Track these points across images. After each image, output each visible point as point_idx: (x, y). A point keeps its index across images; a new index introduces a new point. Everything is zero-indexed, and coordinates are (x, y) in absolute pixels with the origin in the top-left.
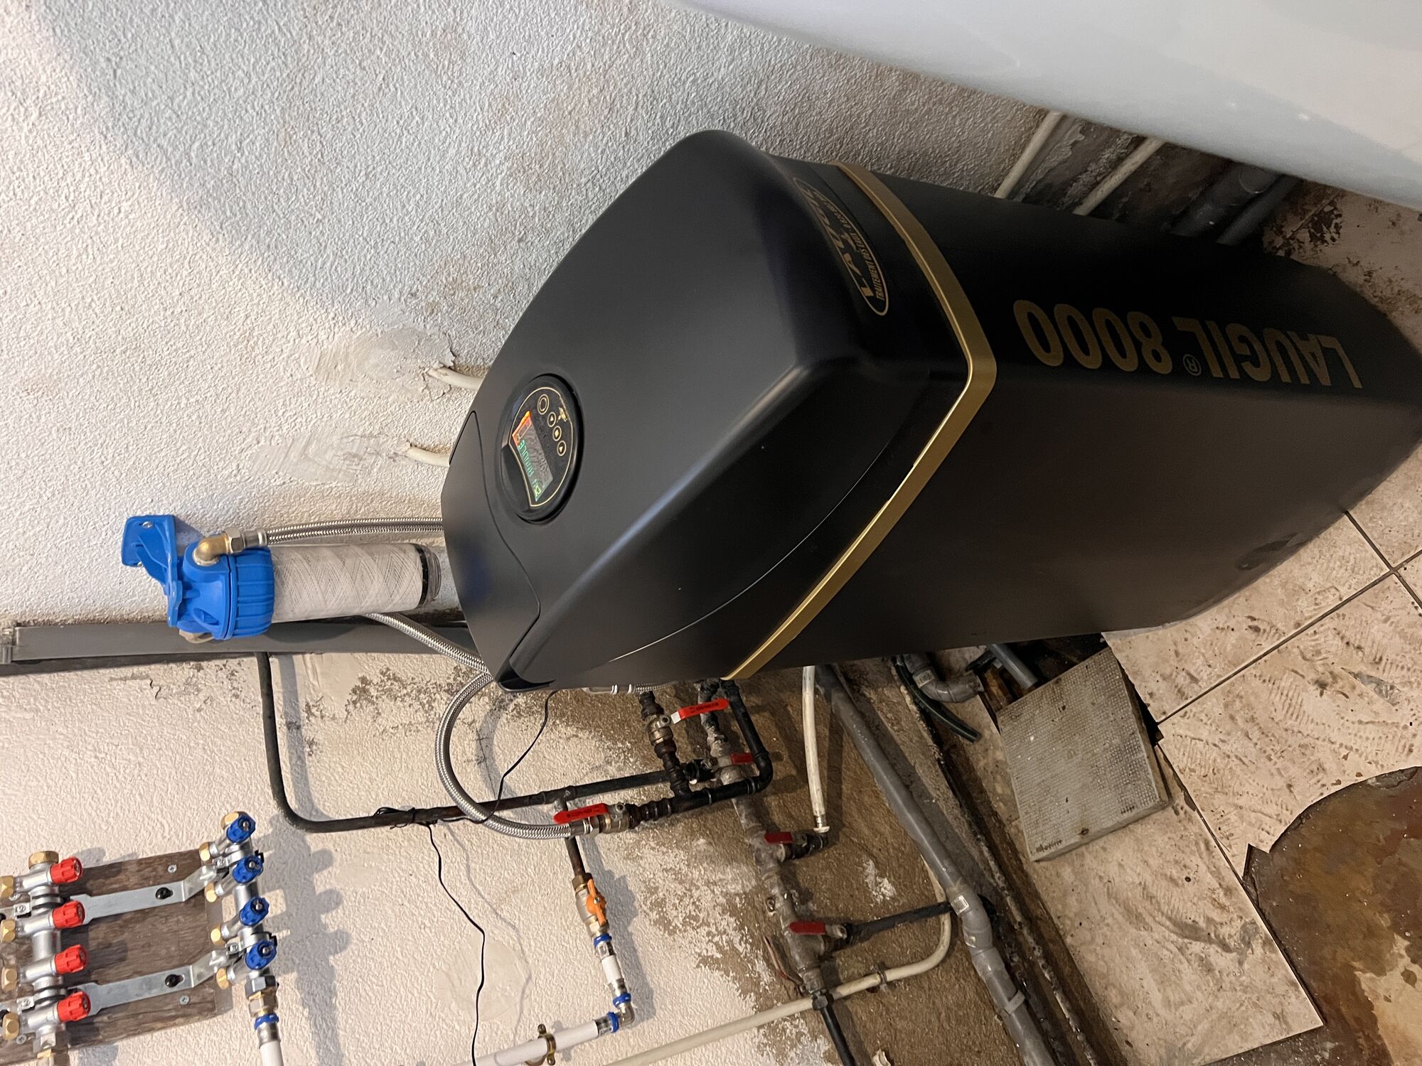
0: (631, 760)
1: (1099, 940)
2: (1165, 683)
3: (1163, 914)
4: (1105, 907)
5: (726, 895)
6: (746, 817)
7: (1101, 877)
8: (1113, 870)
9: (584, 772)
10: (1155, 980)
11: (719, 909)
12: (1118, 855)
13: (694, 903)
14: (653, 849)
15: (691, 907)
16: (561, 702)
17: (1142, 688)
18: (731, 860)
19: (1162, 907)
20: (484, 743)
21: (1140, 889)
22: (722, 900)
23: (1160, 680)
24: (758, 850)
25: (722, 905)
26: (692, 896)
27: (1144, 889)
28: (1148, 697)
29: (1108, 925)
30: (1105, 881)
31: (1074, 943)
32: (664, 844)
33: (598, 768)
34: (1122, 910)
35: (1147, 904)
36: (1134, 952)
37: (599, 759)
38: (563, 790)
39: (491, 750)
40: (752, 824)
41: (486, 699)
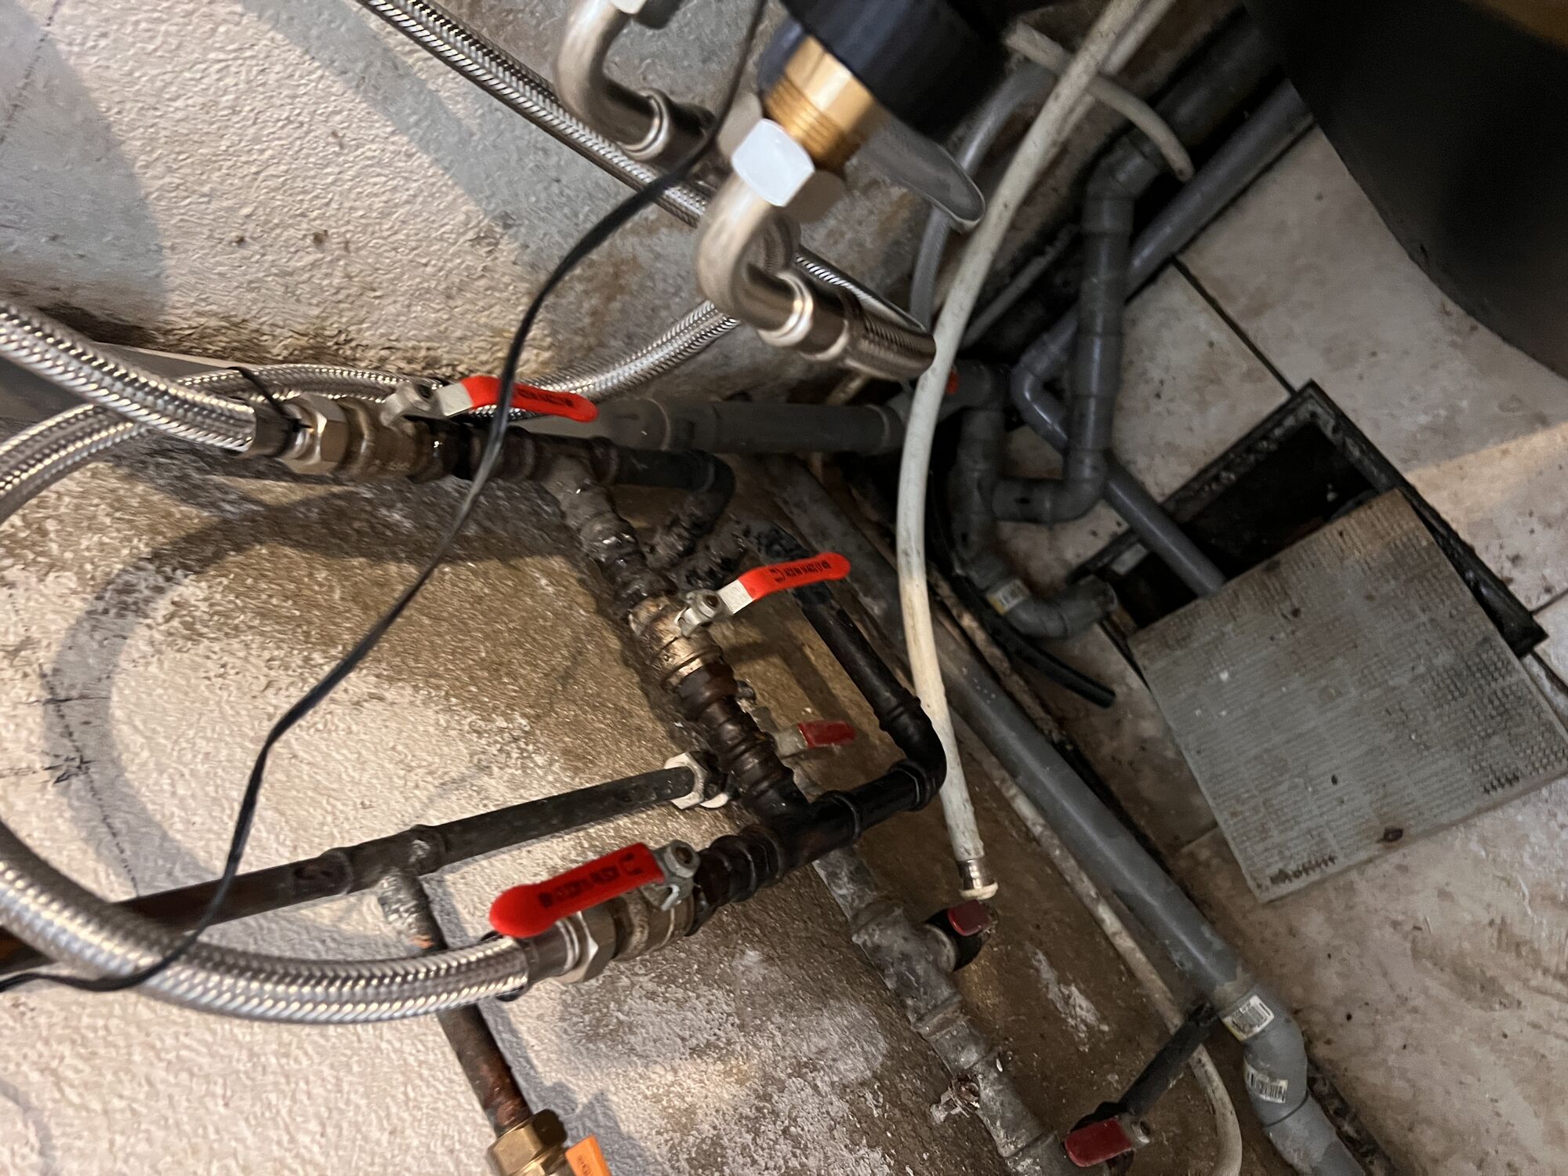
0: (539, 760)
1: (1395, 1041)
2: (1551, 533)
3: (1546, 971)
4: (1406, 976)
5: (842, 1089)
6: (851, 880)
7: (1395, 924)
8: (1424, 907)
9: (422, 794)
10: (1527, 1098)
11: (840, 1132)
12: (1437, 876)
13: (785, 1131)
14: (652, 996)
15: (784, 1147)
16: (318, 607)
17: (1495, 549)
18: (823, 995)
19: (1545, 957)
20: (75, 712)
21: (1491, 933)
22: (839, 1107)
23: (1538, 528)
24: (905, 957)
25: (844, 1121)
26: (775, 1113)
27: (1500, 932)
28: (1508, 565)
29: (1415, 1010)
30: (1408, 927)
31: (1333, 1056)
32: (673, 980)
33: (460, 782)
34: (1446, 977)
35: (1510, 960)
36: (1478, 1052)
37: (457, 759)
38: (401, 841)
39: (105, 737)
40: (871, 895)
41: (70, 580)
